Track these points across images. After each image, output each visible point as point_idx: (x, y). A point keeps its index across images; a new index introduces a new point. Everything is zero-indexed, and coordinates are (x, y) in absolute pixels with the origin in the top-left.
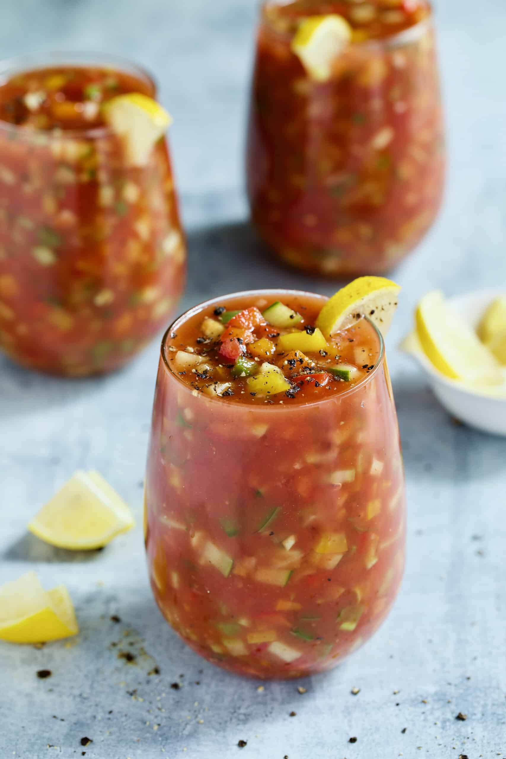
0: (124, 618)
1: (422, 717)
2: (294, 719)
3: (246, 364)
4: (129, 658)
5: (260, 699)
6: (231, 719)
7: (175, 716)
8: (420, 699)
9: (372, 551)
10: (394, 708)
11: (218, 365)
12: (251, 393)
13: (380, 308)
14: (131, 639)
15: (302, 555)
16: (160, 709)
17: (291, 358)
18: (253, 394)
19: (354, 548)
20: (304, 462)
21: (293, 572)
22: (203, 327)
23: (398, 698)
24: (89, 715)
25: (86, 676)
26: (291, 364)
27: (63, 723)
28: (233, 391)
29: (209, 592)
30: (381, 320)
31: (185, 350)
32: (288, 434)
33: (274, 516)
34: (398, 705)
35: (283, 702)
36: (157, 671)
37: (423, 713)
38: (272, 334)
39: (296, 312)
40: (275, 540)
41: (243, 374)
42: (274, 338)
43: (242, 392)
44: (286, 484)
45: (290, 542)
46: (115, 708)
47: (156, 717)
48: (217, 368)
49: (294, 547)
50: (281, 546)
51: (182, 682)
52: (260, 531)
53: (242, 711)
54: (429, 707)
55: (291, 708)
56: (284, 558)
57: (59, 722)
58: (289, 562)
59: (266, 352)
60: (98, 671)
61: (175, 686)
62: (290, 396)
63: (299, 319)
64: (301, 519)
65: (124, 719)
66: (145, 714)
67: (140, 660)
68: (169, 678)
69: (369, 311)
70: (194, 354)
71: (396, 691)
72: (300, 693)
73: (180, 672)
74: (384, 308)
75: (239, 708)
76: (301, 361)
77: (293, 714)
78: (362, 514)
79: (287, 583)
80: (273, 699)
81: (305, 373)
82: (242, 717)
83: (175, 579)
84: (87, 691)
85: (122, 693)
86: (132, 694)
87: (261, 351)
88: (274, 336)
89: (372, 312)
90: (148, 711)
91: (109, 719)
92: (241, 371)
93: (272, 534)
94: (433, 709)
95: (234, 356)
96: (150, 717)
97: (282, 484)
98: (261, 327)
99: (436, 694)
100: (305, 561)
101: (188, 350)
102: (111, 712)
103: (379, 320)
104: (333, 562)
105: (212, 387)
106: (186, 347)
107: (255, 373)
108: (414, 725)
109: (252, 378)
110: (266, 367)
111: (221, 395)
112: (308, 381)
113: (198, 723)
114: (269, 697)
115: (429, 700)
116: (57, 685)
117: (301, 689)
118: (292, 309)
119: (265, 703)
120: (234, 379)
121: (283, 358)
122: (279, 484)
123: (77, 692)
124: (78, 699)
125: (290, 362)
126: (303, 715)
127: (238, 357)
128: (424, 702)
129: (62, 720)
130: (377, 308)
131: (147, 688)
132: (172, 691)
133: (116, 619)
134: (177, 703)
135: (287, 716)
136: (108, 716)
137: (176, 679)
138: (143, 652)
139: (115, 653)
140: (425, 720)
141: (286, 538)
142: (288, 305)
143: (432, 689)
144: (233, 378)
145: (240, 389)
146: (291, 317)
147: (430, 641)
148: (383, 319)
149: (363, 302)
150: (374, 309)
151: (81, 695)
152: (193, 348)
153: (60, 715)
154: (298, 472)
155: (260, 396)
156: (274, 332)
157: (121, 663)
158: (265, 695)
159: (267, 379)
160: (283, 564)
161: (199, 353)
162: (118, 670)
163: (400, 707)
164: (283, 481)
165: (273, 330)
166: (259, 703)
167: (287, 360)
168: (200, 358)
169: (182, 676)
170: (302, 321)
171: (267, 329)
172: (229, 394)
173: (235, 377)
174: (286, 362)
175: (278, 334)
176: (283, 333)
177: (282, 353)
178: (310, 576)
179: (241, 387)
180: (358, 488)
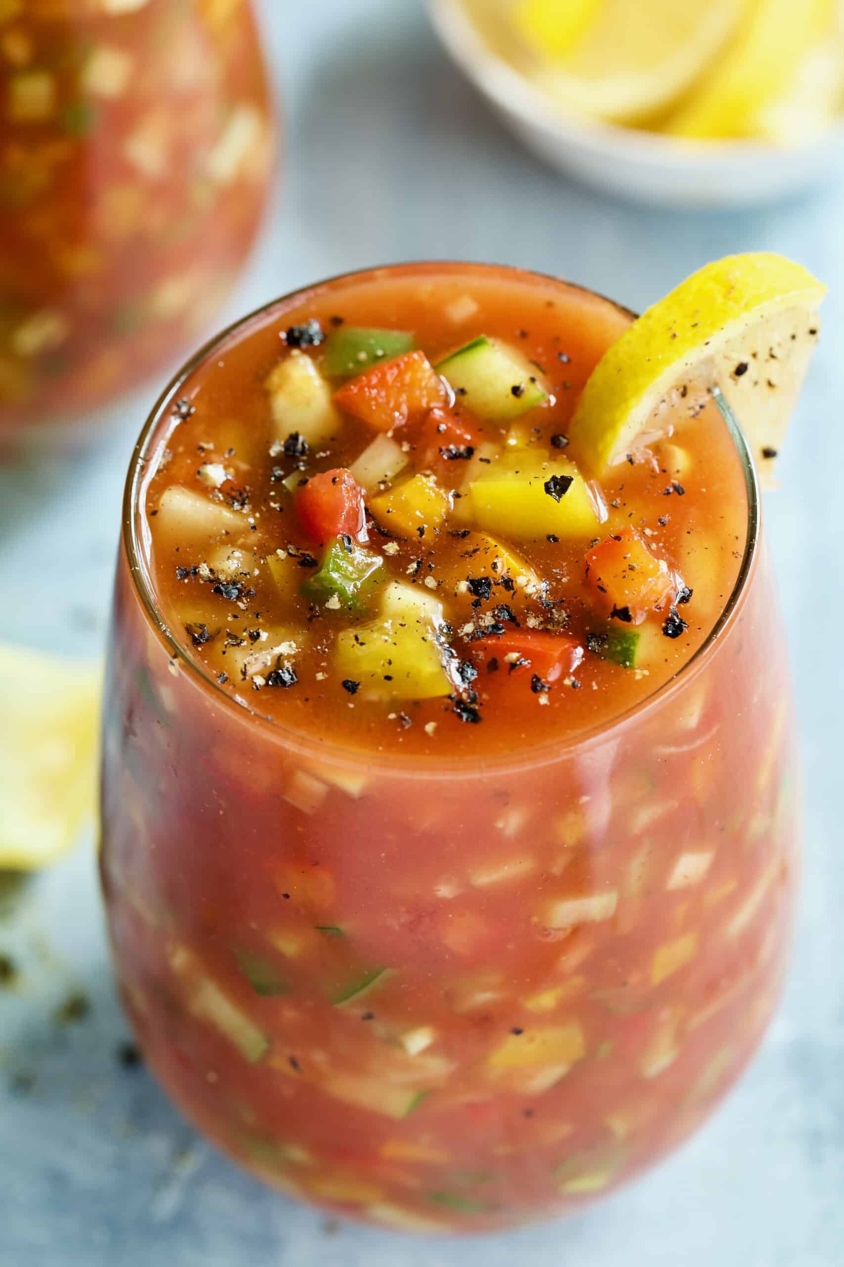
12: (345, 684)
13: (763, 354)
15: (452, 1067)
17: (481, 572)
18: (351, 687)
19: (606, 1047)
20: (465, 883)
21: (429, 1093)
26: (477, 594)
28: (294, 670)
30: (770, 384)
33: (377, 983)
38: (452, 448)
40: (379, 1028)
41: (334, 603)
42: (453, 467)
43: (320, 676)
45: (419, 1040)
48: (270, 559)
50: (395, 1042)
52: (338, 1006)
56: (404, 1067)
58: (418, 1075)
62: (465, 716)
63: (537, 393)
64: (451, 998)
69: (730, 369)
74: (775, 352)
76: (508, 583)
79: (411, 1111)
88: (455, 457)
89: (741, 370)
92: (329, 592)
93: (369, 1017)
97: (402, 925)
100: (461, 1078)
101: (205, 479)
103: (762, 385)
104: (542, 1080)
106: (204, 464)
110: (401, 598)
111: (260, 681)
112: (513, 665)
118: (527, 358)
120: (310, 620)
121: (460, 559)
125: (478, 586)
130: (754, 355)
141: (408, 1028)
144: (307, 614)
145: (315, 662)
146: (517, 389)
148: (774, 381)
149: (708, 351)
150: (746, 358)
154: (447, 904)
155: (373, 695)
156: (459, 440)
160: (403, 1077)
164: (405, 918)
165: (458, 431)
167: (467, 579)
170: (552, 402)
171: (443, 427)
172: (284, 683)
173: (312, 609)
174: (463, 586)
175: (470, 451)
176: (485, 450)
177: (464, 535)
178: (474, 1109)
179: (322, 656)
180: (626, 927)
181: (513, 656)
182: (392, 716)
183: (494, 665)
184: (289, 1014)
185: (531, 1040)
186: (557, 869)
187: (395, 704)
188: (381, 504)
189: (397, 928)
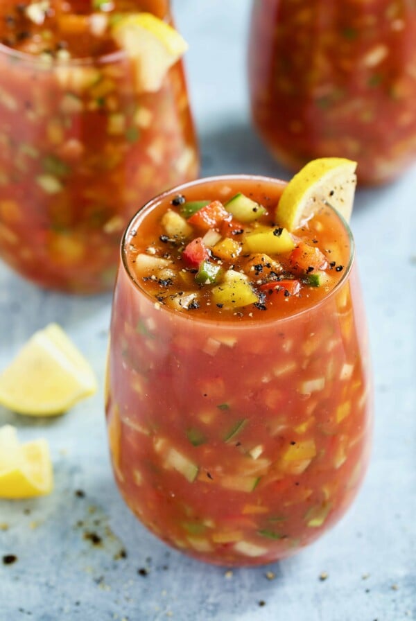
0: (89, 492)
1: (393, 606)
2: (264, 609)
3: (210, 270)
4: (95, 539)
5: (228, 586)
6: (200, 610)
7: (143, 607)
8: (390, 584)
9: (341, 451)
10: (365, 597)
11: (181, 270)
12: (218, 305)
13: (338, 188)
14: (96, 517)
15: (270, 463)
16: (128, 599)
17: (258, 263)
18: (220, 306)
19: (323, 452)
20: (272, 375)
21: (260, 478)
22: (164, 221)
23: (368, 584)
24: (56, 607)
25: (52, 561)
26: (258, 270)
27: (30, 617)
28: (198, 303)
29: (173, 495)
30: (342, 200)
31: (146, 252)
32: (258, 348)
33: (241, 428)
34: (367, 591)
35: (253, 589)
36: (123, 555)
37: (394, 601)
38: (236, 231)
39: (259, 205)
40: (242, 449)
41: (208, 282)
42: (238, 236)
43: (208, 304)
44: (253, 398)
45: (257, 452)
46: (82, 599)
47: (124, 608)
48: (180, 273)
49: (262, 456)
50: (248, 455)
51: (150, 566)
52: (227, 442)
53: (211, 600)
54: (398, 593)
55: (260, 596)
56: (251, 467)
57: (26, 616)
58: (256, 470)
59: (232, 255)
60: (64, 555)
61: (142, 572)
63: (262, 210)
64: (269, 429)
65: (91, 611)
66: (112, 606)
67: (106, 541)
68: (136, 563)
69: (328, 193)
70: (155, 257)
71: (365, 574)
72: (269, 579)
73: (147, 554)
74: (343, 186)
75: (208, 597)
76: (268, 265)
77: (262, 604)
78: (331, 419)
79: (254, 488)
80: (242, 586)
81: (272, 279)
82: (211, 608)
83: (139, 476)
84: (53, 579)
85: (89, 580)
86: (99, 581)
87: (226, 254)
88: (238, 233)
89: (332, 194)
90: (116, 602)
91: (76, 612)
92: (205, 278)
93: (239, 444)
94: (403, 596)
95: (198, 259)
96: (117, 609)
97: (250, 398)
98: (223, 222)
99: (406, 578)
100: (273, 468)
101: (150, 251)
102: (78, 604)
103: (340, 201)
104: (302, 467)
105: (177, 300)
106: (148, 248)
107: (219, 282)
108: (385, 615)
109: (217, 288)
110: (232, 274)
111: (187, 308)
112: (278, 290)
113: (167, 615)
114: (237, 584)
115: (399, 585)
116: (23, 572)
117: (270, 575)
118: (255, 200)
119: (233, 591)
120: (200, 289)
121: (249, 261)
122: (247, 398)
123: (43, 580)
124: (44, 589)
125: (257, 267)
126: (272, 605)
127: (202, 262)
128: (394, 588)
129: (29, 613)
130: (335, 188)
131: (113, 574)
132: (140, 577)
133: (80, 494)
134: (145, 591)
135: (257, 607)
136: (76, 608)
137: (144, 565)
138: (109, 533)
139: (81, 534)
140: (396, 609)
141: (253, 448)
142: (251, 195)
143: (401, 572)
144: (198, 287)
145: (205, 300)
146: (255, 210)
147: (398, 516)
148: (344, 199)
149: (321, 184)
150: (333, 189)
151: (47, 584)
152: (155, 248)
153: (26, 608)
154: (266, 385)
155: (227, 308)
156: (237, 228)
157: (87, 544)
158: (233, 582)
159: (233, 291)
160: (251, 472)
161: (161, 255)
162: (84, 553)
163: (371, 594)
164: (251, 394)
165: (236, 226)
166: (228, 591)
167: (254, 266)
168: (163, 262)
169: (149, 560)
170: (267, 214)
171: (231, 225)
172: (195, 307)
173: (200, 285)
174: (253, 268)
175: (242, 231)
176: (246, 230)
177: (248, 256)
178: (278, 482)
179: (207, 298)
180: (327, 395)
181: (277, 287)
182: (235, 314)
183: (271, 292)
184: (207, 451)
185: (298, 447)
186: (304, 366)
187: (236, 310)
188: (216, 249)
189: (248, 399)
